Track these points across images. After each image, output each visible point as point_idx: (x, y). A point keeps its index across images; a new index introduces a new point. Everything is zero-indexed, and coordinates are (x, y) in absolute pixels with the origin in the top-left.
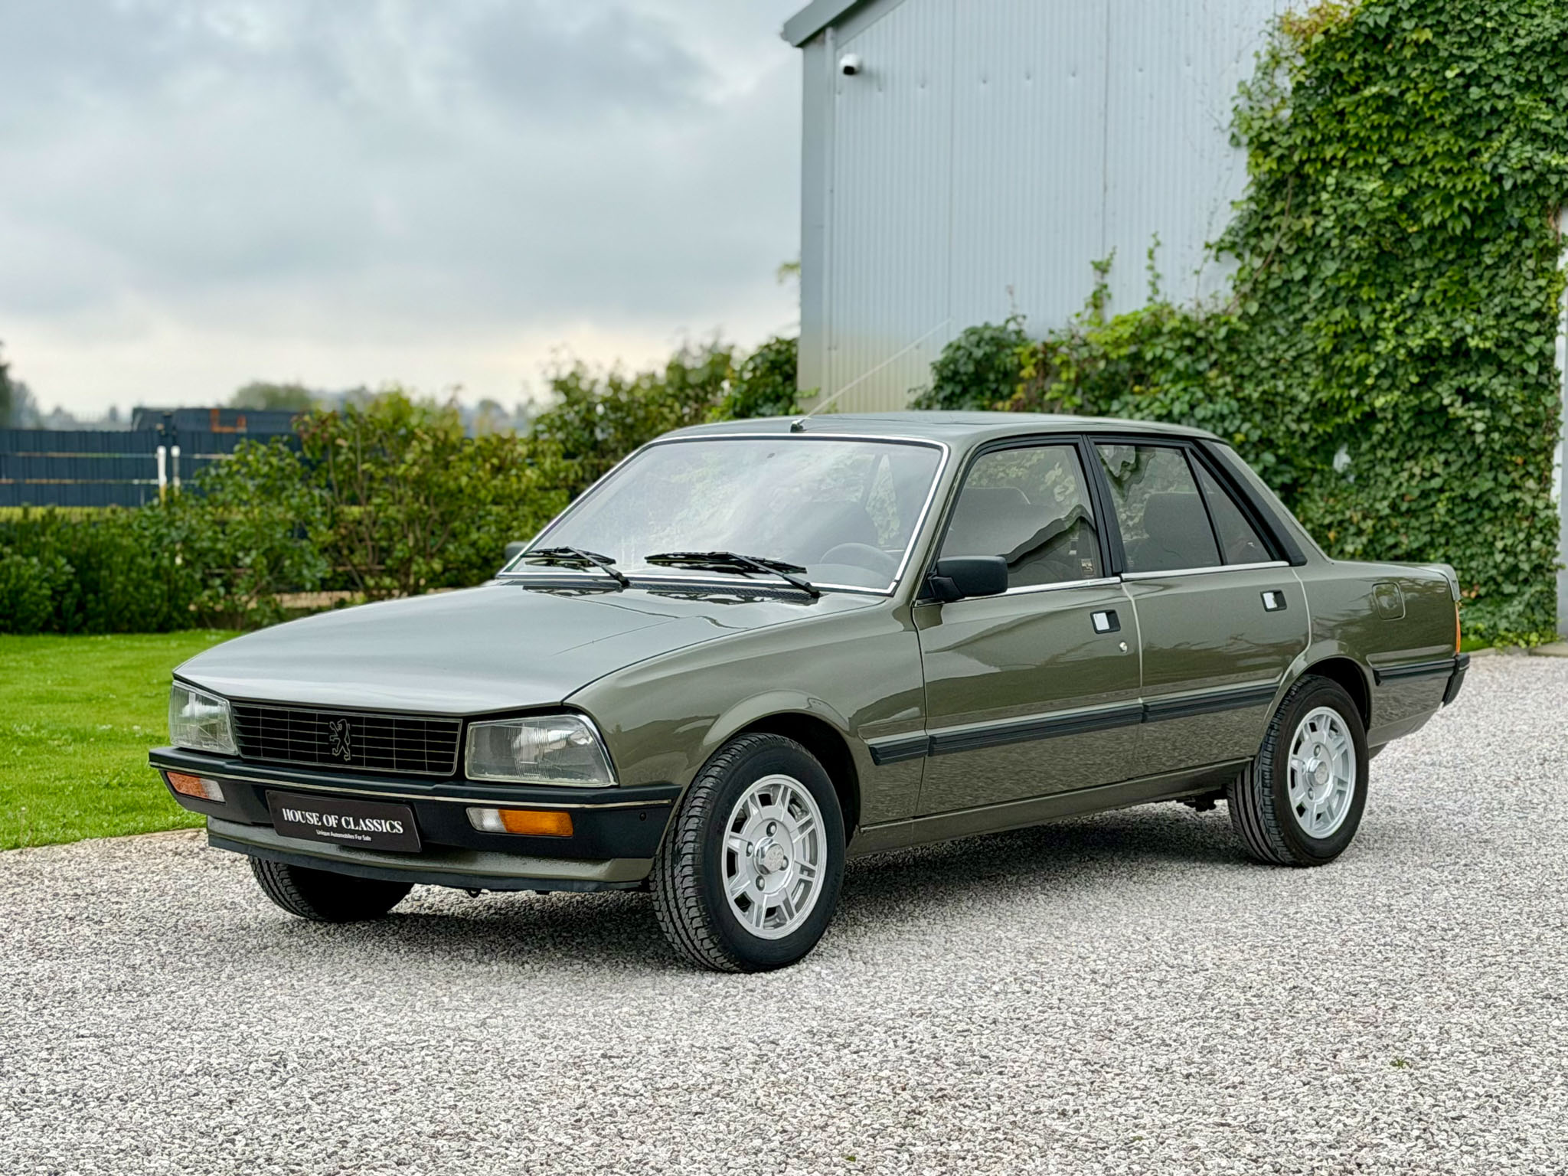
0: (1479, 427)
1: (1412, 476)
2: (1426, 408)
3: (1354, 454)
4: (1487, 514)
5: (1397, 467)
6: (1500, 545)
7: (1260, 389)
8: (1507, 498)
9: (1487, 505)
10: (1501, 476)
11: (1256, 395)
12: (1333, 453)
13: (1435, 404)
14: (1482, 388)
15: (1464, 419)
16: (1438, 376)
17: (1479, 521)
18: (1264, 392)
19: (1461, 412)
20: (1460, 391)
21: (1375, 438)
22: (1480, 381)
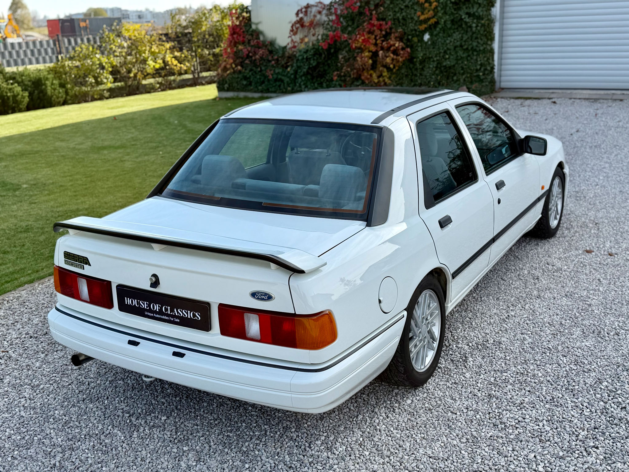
0: (474, 25)
1: (451, 42)
2: (455, 20)
3: (431, 35)
4: (475, 53)
5: (445, 39)
6: (479, 63)
7: (402, 15)
8: (482, 48)
9: (475, 50)
10: (480, 41)
11: (401, 18)
12: (423, 35)
13: (459, 18)
14: (474, 13)
15: (469, 23)
16: (459, 9)
17: (472, 56)
18: (403, 16)
19: (467, 20)
20: (467, 13)
21: (438, 29)
22: (475, 10)
